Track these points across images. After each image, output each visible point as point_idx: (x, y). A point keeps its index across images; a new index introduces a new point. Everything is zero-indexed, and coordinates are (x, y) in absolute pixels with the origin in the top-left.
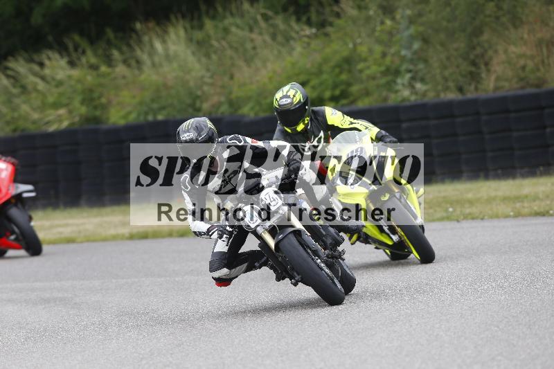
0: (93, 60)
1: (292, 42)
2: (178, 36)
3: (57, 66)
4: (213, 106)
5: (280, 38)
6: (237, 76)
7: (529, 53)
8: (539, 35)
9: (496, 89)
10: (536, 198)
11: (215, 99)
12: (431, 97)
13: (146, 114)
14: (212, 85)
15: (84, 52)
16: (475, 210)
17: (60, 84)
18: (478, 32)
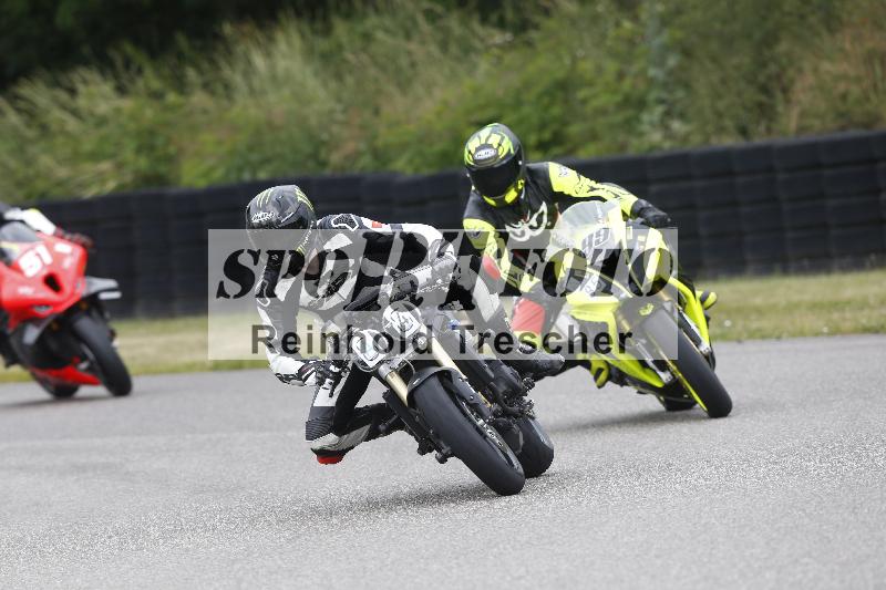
0: (156, 84)
1: (473, 57)
2: (289, 44)
3: (96, 94)
4: (347, 158)
5: (454, 49)
6: (386, 110)
7: (852, 72)
8: (869, 45)
9: (801, 130)
10: (863, 305)
11: (350, 147)
12: (696, 143)
13: (240, 169)
14: (346, 124)
15: (140, 71)
16: (766, 324)
17: (102, 121)
18: (770, 40)
